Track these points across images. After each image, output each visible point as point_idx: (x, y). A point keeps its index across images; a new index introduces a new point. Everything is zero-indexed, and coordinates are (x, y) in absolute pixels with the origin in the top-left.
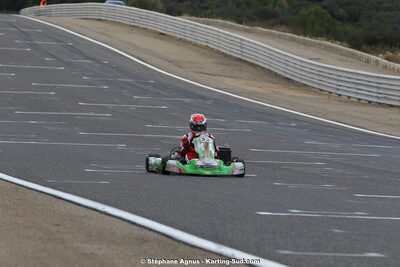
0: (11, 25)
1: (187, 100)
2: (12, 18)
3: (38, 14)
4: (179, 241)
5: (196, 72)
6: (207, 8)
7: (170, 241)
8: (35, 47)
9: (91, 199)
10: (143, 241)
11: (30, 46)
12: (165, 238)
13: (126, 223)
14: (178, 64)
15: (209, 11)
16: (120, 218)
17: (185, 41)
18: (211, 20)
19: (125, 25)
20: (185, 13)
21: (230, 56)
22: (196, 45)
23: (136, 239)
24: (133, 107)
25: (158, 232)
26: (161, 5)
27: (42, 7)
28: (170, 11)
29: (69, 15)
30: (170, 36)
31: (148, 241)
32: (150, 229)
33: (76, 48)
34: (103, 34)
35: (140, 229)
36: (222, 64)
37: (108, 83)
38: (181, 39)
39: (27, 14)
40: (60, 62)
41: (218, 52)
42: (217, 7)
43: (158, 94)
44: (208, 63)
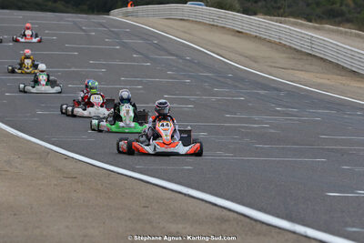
0: (102, 25)
1: (262, 92)
2: (102, 18)
3: (126, 15)
4: (256, 221)
5: (271, 66)
6: (279, 8)
7: (248, 220)
8: (124, 45)
9: (176, 183)
10: (223, 220)
11: (119, 44)
12: (242, 218)
13: (208, 205)
14: (254, 60)
15: (282, 10)
16: (202, 200)
17: (260, 38)
18: (283, 19)
19: (205, 24)
20: (260, 12)
21: (301, 51)
22: (270, 41)
23: (217, 219)
24: (214, 99)
25: (237, 213)
26: (237, 6)
27: (130, 8)
28: (246, 11)
29: (154, 15)
30: (246, 34)
31: (228, 220)
32: (230, 210)
33: (161, 45)
34: (185, 32)
35: (221, 209)
36: (294, 58)
37: (190, 77)
38: (256, 36)
39: (117, 15)
40: (147, 58)
41: (290, 47)
42: (289, 7)
43: (236, 87)
44: (281, 58)
